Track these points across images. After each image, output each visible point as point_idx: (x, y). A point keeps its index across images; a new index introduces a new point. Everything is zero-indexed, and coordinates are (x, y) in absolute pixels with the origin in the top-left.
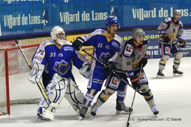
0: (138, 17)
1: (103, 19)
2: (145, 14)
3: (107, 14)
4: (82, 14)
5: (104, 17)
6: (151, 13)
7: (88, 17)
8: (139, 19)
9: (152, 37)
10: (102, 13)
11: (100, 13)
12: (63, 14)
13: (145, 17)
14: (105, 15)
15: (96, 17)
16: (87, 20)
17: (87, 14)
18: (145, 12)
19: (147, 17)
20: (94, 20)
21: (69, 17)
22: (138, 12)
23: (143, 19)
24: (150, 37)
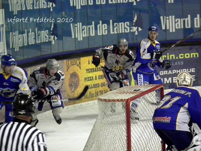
0: (168, 28)
1: (123, 32)
2: (177, 24)
3: (128, 25)
4: (98, 26)
5: (125, 28)
6: (184, 21)
7: (105, 30)
8: (169, 30)
9: (187, 56)
10: (123, 23)
11: (120, 24)
12: (75, 26)
13: (177, 28)
14: (126, 27)
15: (115, 29)
16: (104, 34)
17: (103, 25)
18: (176, 20)
19: (180, 27)
20: (113, 33)
21: (83, 30)
22: (168, 20)
23: (174, 31)
24: (184, 56)
